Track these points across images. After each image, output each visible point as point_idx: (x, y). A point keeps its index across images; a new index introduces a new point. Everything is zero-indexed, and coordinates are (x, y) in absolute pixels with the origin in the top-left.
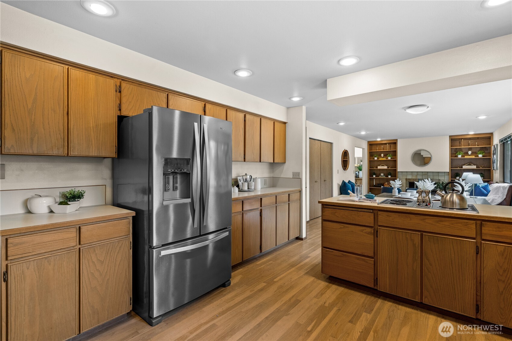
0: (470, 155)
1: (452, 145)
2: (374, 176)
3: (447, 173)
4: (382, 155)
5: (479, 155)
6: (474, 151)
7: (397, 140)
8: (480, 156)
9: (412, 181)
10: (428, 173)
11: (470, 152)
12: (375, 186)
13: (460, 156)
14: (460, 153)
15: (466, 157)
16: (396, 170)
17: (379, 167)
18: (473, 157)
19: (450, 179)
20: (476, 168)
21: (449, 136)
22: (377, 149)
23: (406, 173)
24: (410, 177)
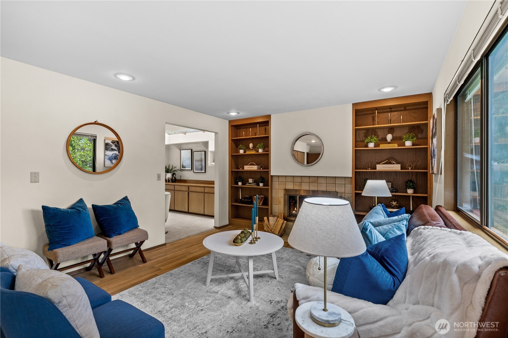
0: (389, 143)
1: (356, 122)
2: (240, 184)
3: (350, 179)
4: (251, 145)
5: (406, 142)
6: (398, 134)
7: (269, 116)
8: (408, 144)
9: (293, 194)
10: (320, 179)
11: (389, 137)
12: (241, 202)
13: (371, 145)
14: (371, 138)
15: (383, 146)
16: (268, 173)
17: (247, 168)
18: (395, 146)
19: (354, 192)
20: (401, 169)
21: (353, 104)
22: (243, 135)
23: (283, 179)
24: (290, 186)
